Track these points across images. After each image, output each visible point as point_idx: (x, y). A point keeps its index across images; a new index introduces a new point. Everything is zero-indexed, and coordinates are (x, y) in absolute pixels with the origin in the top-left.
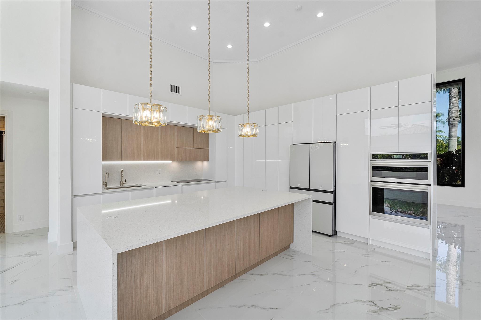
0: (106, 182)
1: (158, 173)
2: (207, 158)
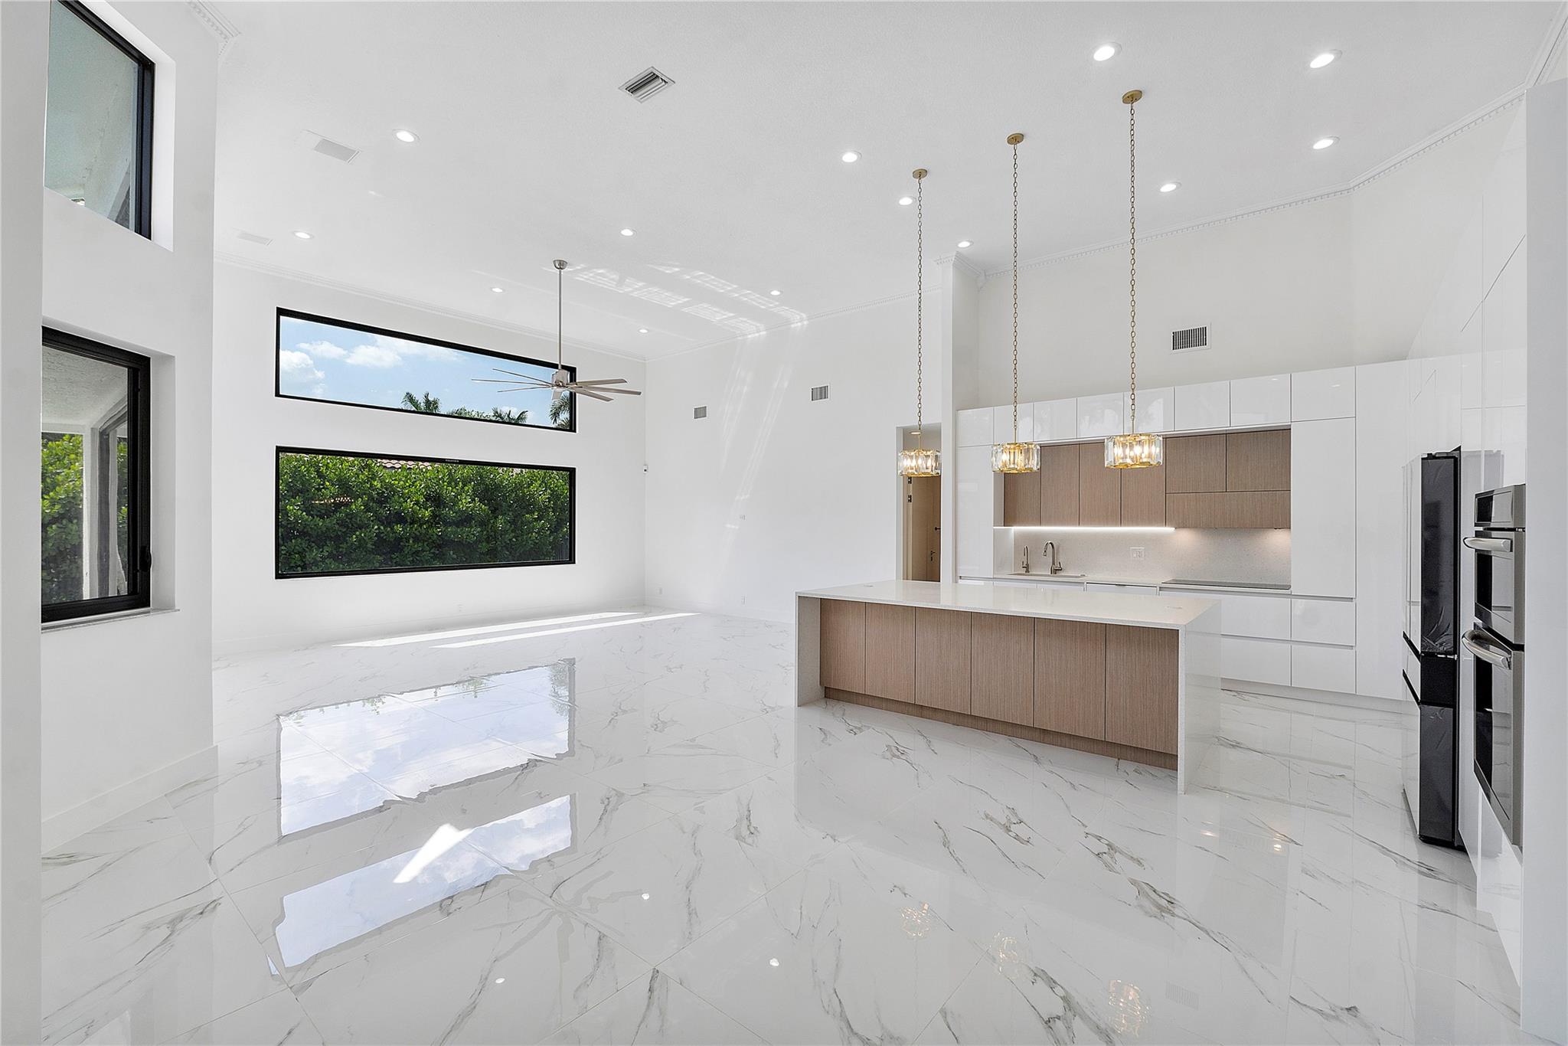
0: (1027, 565)
1: (1135, 555)
2: (1285, 524)
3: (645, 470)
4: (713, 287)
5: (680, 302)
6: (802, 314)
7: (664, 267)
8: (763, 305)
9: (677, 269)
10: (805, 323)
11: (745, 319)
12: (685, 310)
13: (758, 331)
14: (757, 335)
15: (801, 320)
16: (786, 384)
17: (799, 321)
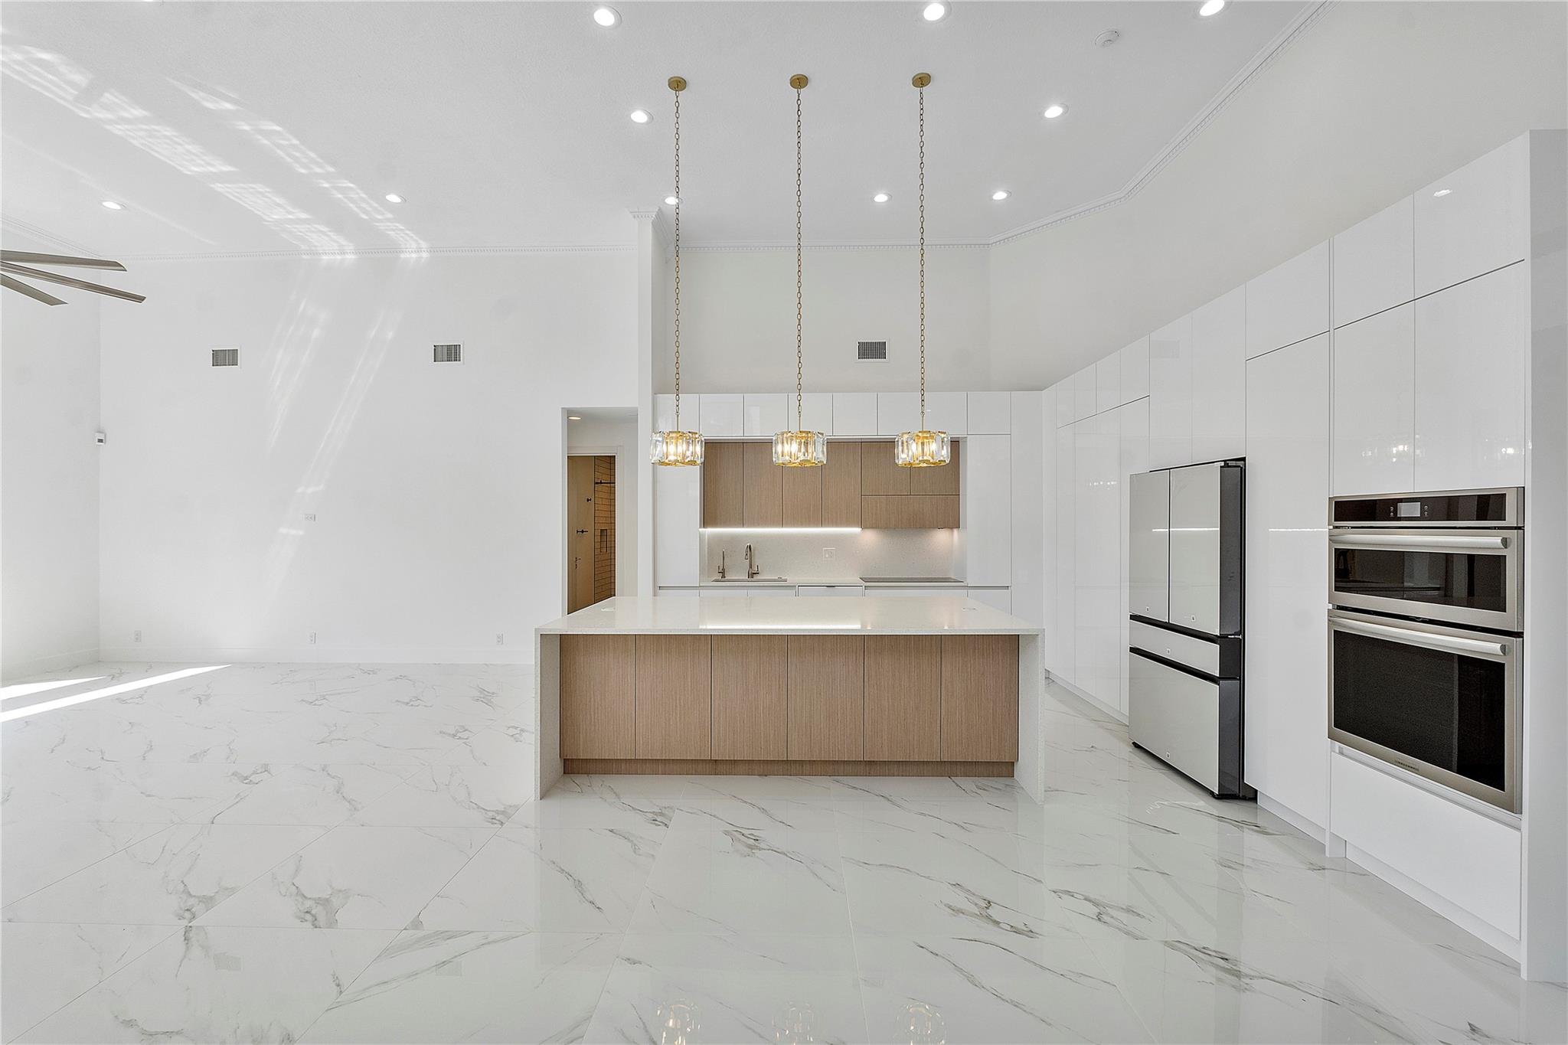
0: (723, 569)
1: (827, 556)
2: (952, 521)
3: (100, 441)
4: (289, 160)
5: (211, 169)
6: (421, 242)
7: (202, 94)
8: (365, 212)
9: (228, 106)
10: (425, 255)
11: (325, 229)
12: (218, 187)
13: (343, 253)
14: (339, 257)
15: (419, 250)
16: (390, 335)
17: (414, 250)
